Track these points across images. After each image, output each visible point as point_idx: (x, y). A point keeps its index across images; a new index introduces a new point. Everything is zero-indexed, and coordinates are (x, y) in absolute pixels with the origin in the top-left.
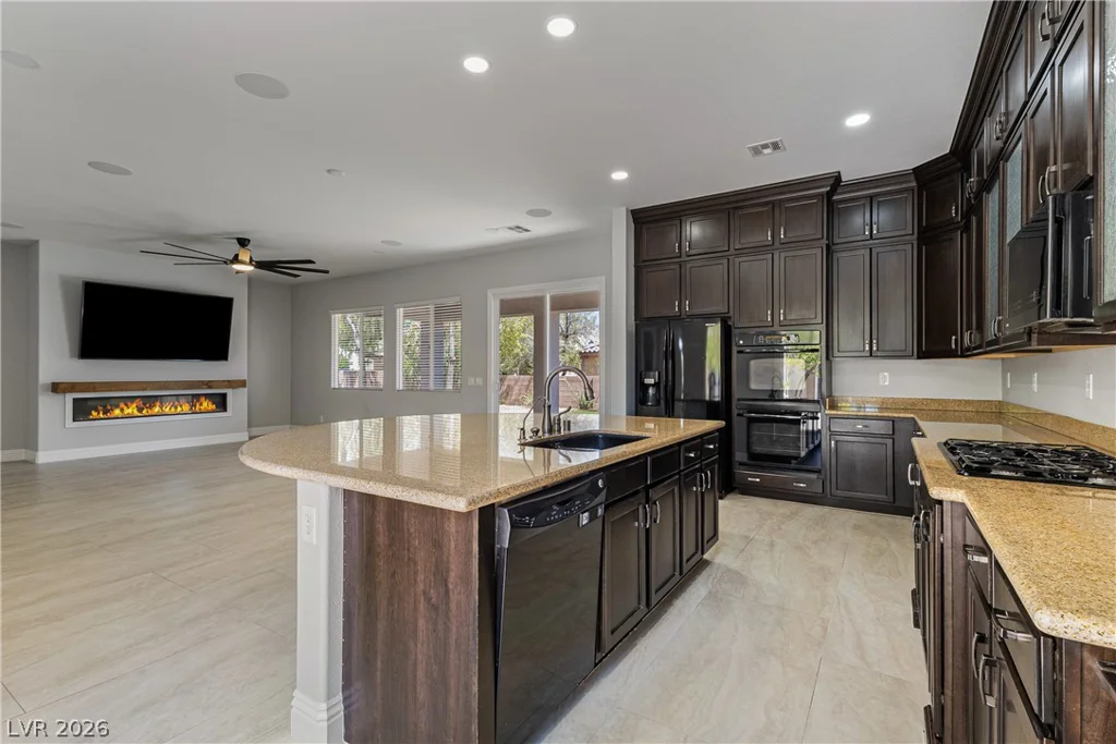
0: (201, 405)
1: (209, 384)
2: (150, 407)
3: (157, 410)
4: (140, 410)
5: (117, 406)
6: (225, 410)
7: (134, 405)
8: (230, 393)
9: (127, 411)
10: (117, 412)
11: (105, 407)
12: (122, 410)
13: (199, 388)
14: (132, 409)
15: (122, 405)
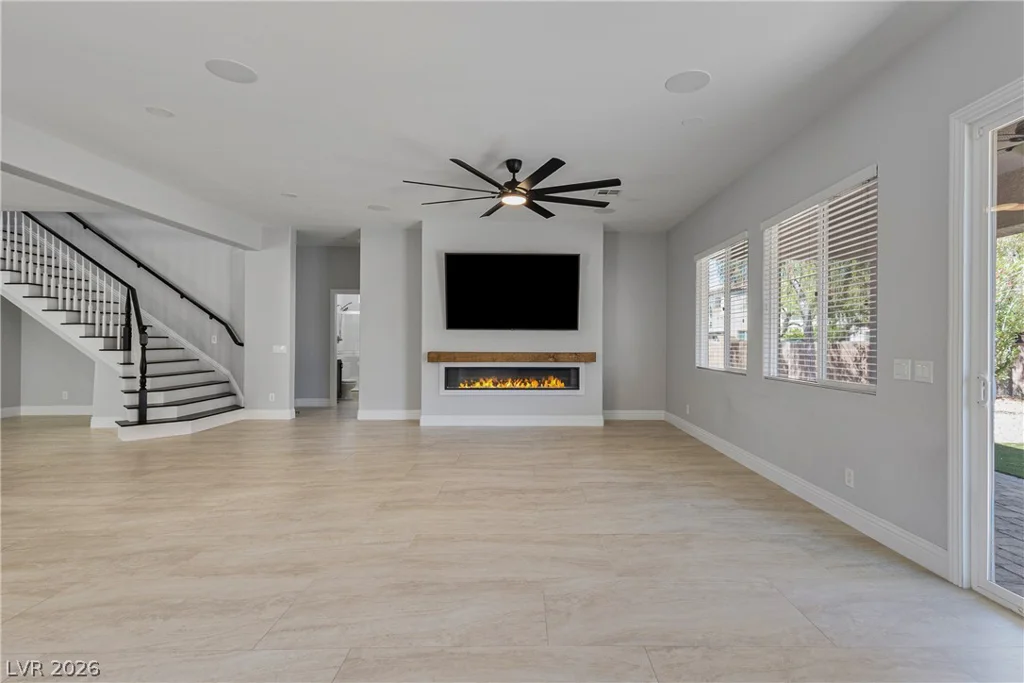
0: (549, 382)
1: (555, 357)
2: (504, 382)
3: (509, 385)
4: (495, 384)
5: (478, 381)
6: (578, 389)
7: (491, 380)
8: (582, 366)
9: (485, 385)
10: (478, 385)
11: (469, 381)
12: (481, 384)
13: (545, 360)
14: (489, 383)
15: (482, 380)
